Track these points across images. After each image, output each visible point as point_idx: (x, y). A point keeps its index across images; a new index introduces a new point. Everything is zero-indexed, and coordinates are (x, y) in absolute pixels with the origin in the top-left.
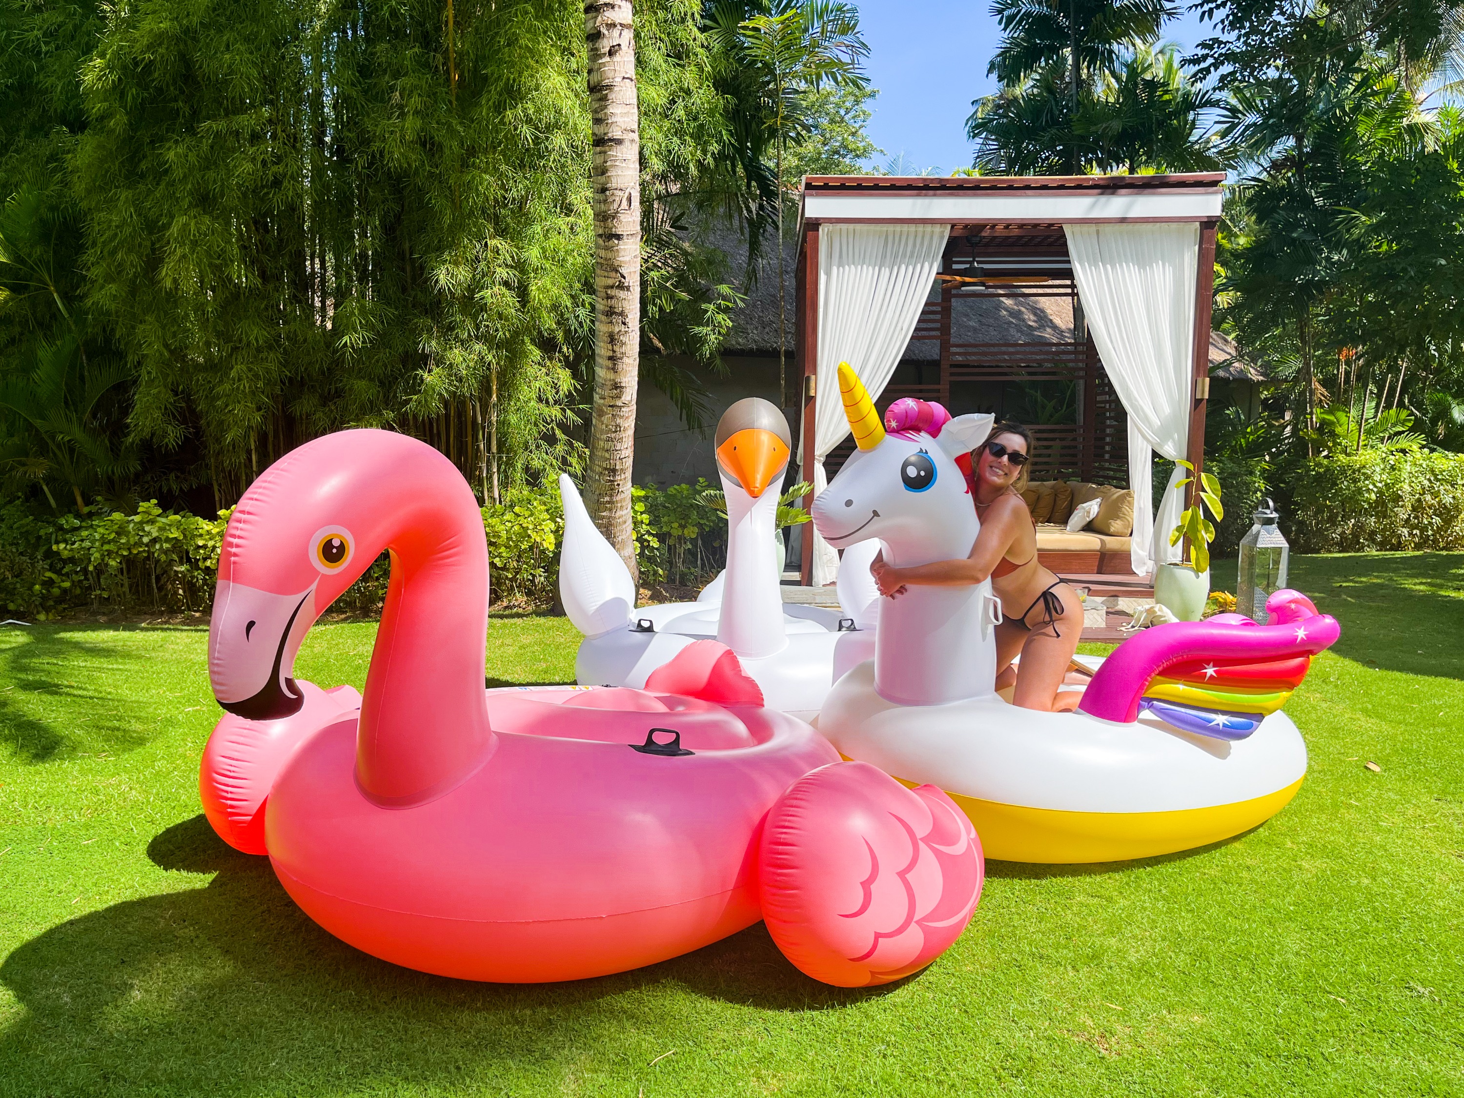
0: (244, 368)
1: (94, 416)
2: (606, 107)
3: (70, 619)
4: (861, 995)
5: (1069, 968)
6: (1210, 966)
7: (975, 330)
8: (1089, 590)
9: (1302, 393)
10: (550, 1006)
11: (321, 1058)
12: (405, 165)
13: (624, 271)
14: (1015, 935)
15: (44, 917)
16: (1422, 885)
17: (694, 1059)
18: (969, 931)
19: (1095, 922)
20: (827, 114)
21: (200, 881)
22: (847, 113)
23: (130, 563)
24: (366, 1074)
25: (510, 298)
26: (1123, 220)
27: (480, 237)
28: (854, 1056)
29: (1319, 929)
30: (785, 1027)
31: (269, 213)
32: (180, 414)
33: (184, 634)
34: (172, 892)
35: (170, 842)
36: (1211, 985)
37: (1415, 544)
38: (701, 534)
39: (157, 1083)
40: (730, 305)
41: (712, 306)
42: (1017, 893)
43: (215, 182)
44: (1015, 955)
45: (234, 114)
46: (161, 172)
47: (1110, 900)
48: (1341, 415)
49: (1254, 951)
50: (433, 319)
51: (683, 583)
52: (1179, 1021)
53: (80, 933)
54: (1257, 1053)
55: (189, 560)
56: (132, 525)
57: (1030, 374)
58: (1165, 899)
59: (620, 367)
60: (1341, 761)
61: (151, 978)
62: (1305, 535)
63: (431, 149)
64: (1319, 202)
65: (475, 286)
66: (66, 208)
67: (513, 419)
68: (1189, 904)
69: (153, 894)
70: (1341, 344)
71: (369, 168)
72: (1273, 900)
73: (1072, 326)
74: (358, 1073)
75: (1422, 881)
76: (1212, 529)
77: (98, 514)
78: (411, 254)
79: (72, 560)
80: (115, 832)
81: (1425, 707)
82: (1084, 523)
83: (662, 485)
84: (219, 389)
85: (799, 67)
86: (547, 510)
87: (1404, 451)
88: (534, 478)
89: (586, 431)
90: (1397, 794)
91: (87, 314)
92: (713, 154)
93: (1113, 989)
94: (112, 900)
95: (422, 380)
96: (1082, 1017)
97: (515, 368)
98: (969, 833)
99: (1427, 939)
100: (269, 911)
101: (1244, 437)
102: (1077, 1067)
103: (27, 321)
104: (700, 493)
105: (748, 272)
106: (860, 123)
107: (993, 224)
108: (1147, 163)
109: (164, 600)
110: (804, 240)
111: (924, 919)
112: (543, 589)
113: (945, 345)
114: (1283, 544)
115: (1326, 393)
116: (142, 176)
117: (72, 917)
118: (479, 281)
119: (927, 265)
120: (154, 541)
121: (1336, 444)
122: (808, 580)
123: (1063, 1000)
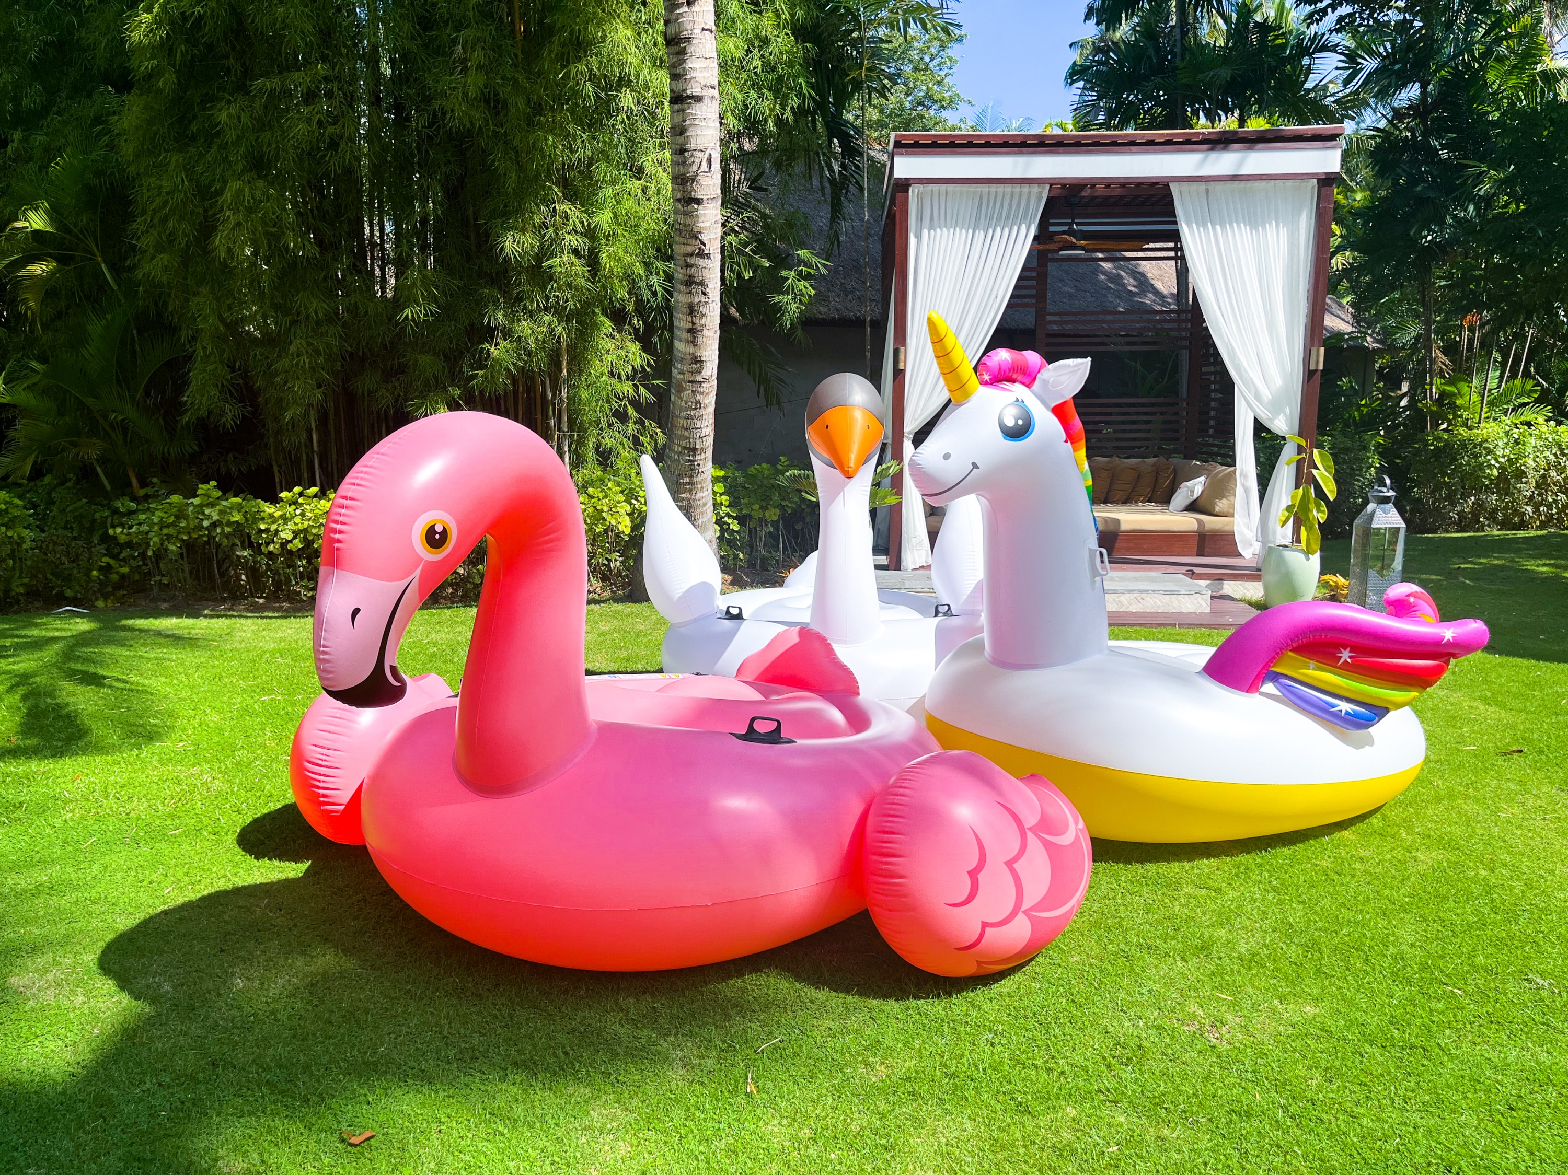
0: (304, 343)
1: (147, 394)
2: (684, 61)
3: (130, 606)
4: (966, 984)
5: (1178, 958)
6: (1323, 958)
7: (1070, 296)
8: (1193, 573)
9: (1421, 362)
10: (653, 995)
11: (429, 1043)
12: (468, 125)
13: (704, 237)
14: (1122, 927)
15: (137, 908)
16: (1542, 877)
17: (801, 1047)
18: (1075, 922)
19: (1204, 914)
20: (911, 61)
21: (294, 870)
22: (932, 60)
23: (189, 546)
24: (474, 1058)
25: (579, 267)
26: (1234, 178)
27: (548, 201)
28: (961, 1044)
29: (1434, 921)
30: (891, 1015)
31: (326, 175)
32: (237, 391)
33: (250, 621)
34: (265, 881)
35: (258, 831)
36: (1323, 976)
37: (1541, 522)
38: (783, 517)
39: (266, 1069)
40: (812, 272)
41: (792, 273)
42: (1123, 884)
43: (269, 144)
44: (1122, 946)
45: (288, 70)
46: (213, 134)
47: (1219, 891)
48: (1465, 389)
49: (1368, 942)
50: (500, 289)
51: (764, 568)
52: (1290, 1011)
53: (175, 922)
54: (1371, 1043)
55: (251, 545)
56: (191, 508)
57: (1129, 344)
58: (1275, 890)
59: (700, 340)
60: (1458, 750)
61: (251, 966)
62: (1421, 513)
63: (495, 107)
64: (1444, 154)
65: (544, 253)
66: (112, 174)
67: (584, 394)
68: (1300, 896)
69: (246, 884)
70: (1466, 311)
71: (430, 126)
72: (1387, 892)
73: (1175, 291)
74: (467, 1057)
75: (1542, 872)
76: (1324, 508)
77: (156, 497)
78: (476, 219)
79: (129, 545)
80: (201, 822)
81: (1547, 695)
82: (1187, 502)
83: (741, 465)
84: (278, 366)
85: (884, 14)
86: (622, 492)
87: (1529, 424)
88: (605, 457)
89: (660, 408)
90: (1516, 785)
91: (138, 286)
92: (792, 108)
93: (1223, 979)
94: (205, 890)
95: (489, 355)
96: (1192, 1007)
97: (586, 341)
98: (1076, 823)
99: (1546, 931)
100: (365, 900)
101: (1358, 410)
102: (1187, 1055)
103: (73, 294)
104: (783, 473)
105: (829, 236)
106: (946, 71)
107: (1092, 183)
108: (1259, 113)
109: (226, 586)
110: (893, 202)
111: (1030, 909)
112: (619, 573)
113: (1041, 314)
114: (1402, 525)
115: (1447, 362)
116: (193, 138)
117: (166, 907)
118: (548, 248)
119: (1024, 227)
120: (214, 525)
121: (1456, 416)
122: (896, 564)
123: (1172, 990)
